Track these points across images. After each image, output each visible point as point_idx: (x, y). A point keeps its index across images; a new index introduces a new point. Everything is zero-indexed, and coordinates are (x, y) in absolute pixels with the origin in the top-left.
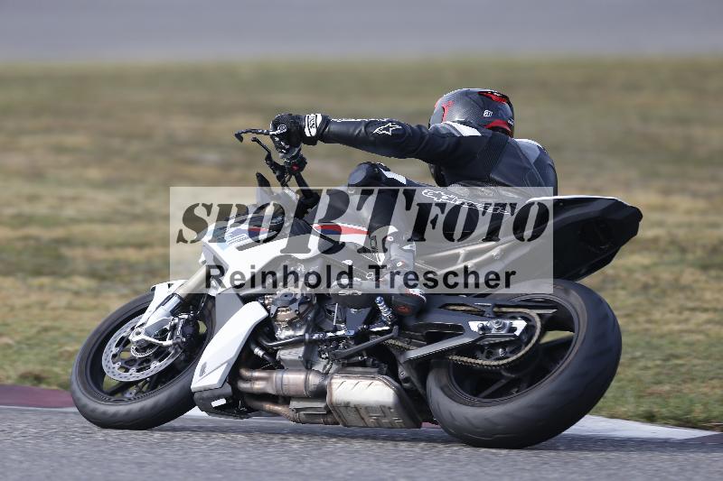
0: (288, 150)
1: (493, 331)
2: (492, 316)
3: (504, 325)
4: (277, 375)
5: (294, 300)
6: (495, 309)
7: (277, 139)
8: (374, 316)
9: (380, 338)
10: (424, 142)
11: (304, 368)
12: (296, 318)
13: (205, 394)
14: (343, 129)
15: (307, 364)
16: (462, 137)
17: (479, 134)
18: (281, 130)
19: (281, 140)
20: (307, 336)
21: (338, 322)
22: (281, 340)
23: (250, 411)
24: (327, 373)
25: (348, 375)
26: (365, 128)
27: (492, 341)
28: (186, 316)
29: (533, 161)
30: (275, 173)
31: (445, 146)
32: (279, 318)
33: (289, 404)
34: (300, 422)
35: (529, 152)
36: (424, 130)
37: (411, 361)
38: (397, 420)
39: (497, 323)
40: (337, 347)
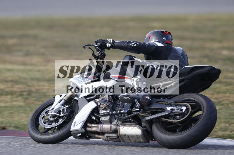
0: (100, 51)
1: (175, 111)
2: (174, 105)
3: (179, 108)
4: (100, 126)
5: (106, 101)
6: (175, 103)
7: (97, 47)
8: (133, 106)
9: (136, 113)
10: (146, 48)
11: (109, 123)
12: (106, 107)
13: (75, 132)
14: (119, 44)
15: (110, 122)
16: (158, 46)
17: (163, 45)
18: (99, 44)
19: (98, 48)
20: (111, 113)
21: (121, 108)
22: (101, 114)
23: (90, 137)
24: (118, 125)
25: (125, 125)
26: (127, 44)
27: (175, 114)
28: (67, 106)
29: (180, 54)
30: (95, 59)
31: (153, 49)
32: (101, 107)
33: (104, 135)
34: (108, 141)
35: (179, 51)
36: (146, 44)
37: (147, 121)
38: (142, 140)
39: (177, 108)
40: (121, 116)
